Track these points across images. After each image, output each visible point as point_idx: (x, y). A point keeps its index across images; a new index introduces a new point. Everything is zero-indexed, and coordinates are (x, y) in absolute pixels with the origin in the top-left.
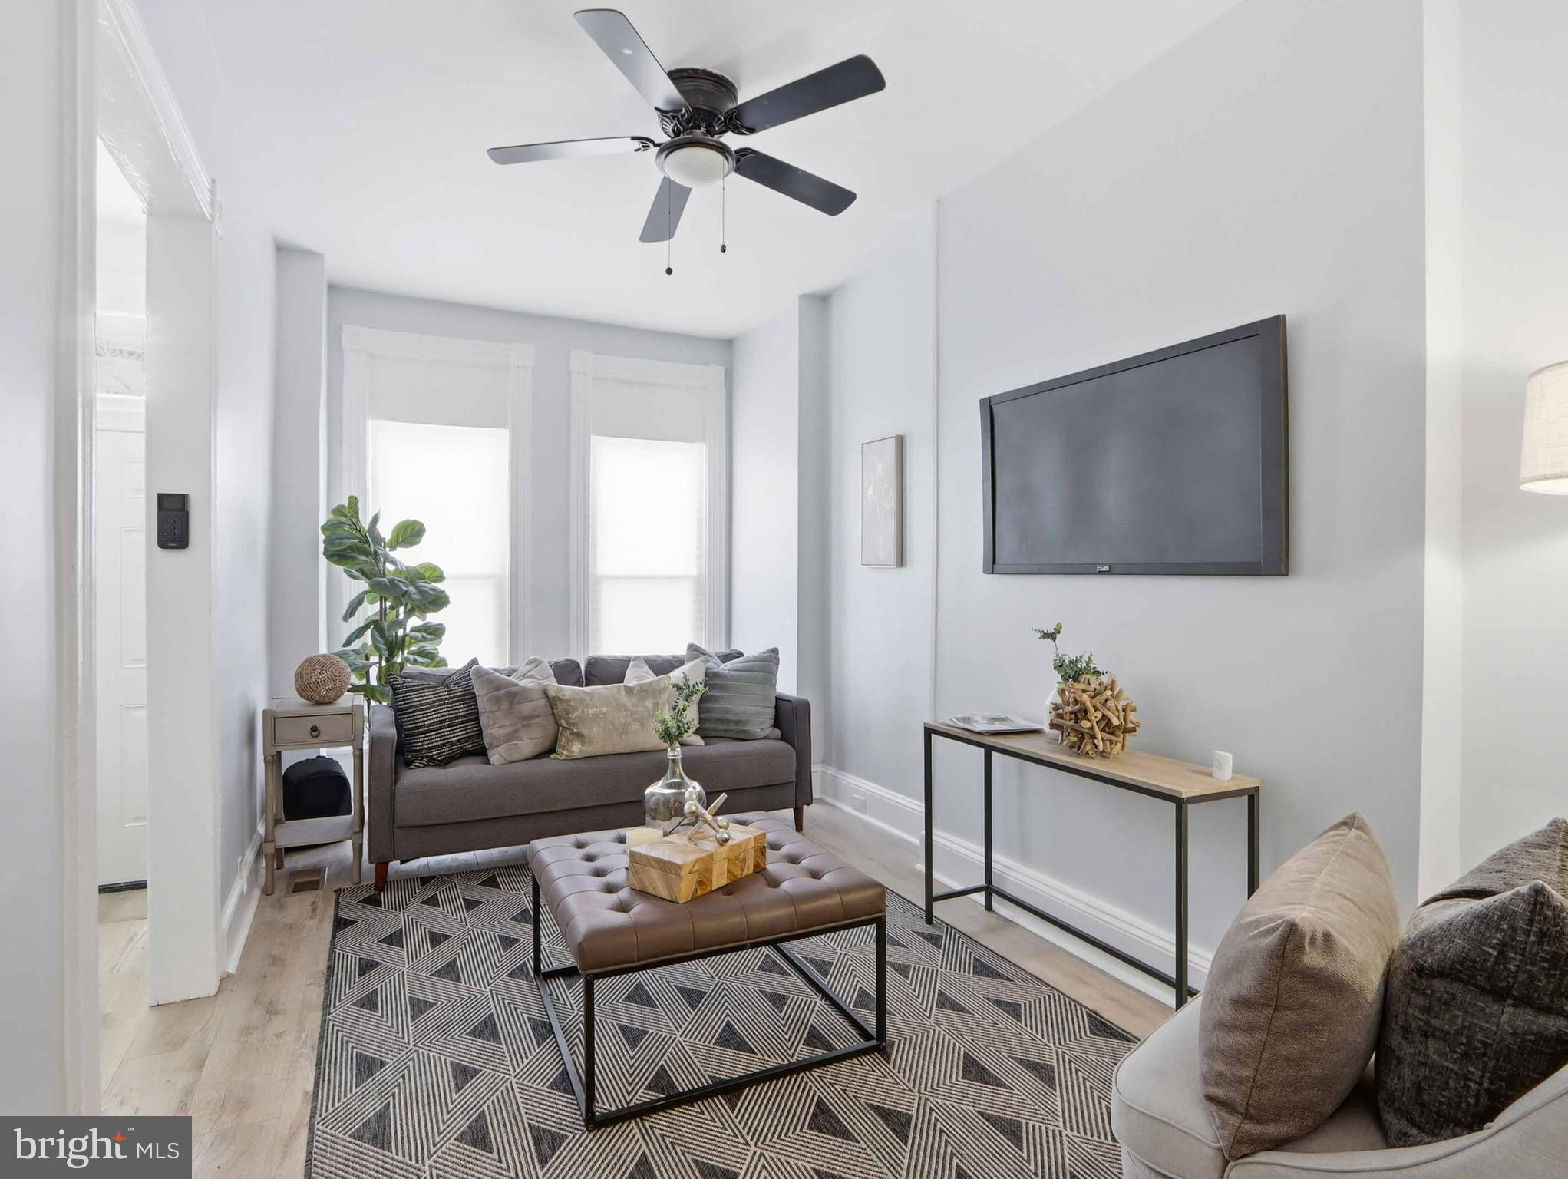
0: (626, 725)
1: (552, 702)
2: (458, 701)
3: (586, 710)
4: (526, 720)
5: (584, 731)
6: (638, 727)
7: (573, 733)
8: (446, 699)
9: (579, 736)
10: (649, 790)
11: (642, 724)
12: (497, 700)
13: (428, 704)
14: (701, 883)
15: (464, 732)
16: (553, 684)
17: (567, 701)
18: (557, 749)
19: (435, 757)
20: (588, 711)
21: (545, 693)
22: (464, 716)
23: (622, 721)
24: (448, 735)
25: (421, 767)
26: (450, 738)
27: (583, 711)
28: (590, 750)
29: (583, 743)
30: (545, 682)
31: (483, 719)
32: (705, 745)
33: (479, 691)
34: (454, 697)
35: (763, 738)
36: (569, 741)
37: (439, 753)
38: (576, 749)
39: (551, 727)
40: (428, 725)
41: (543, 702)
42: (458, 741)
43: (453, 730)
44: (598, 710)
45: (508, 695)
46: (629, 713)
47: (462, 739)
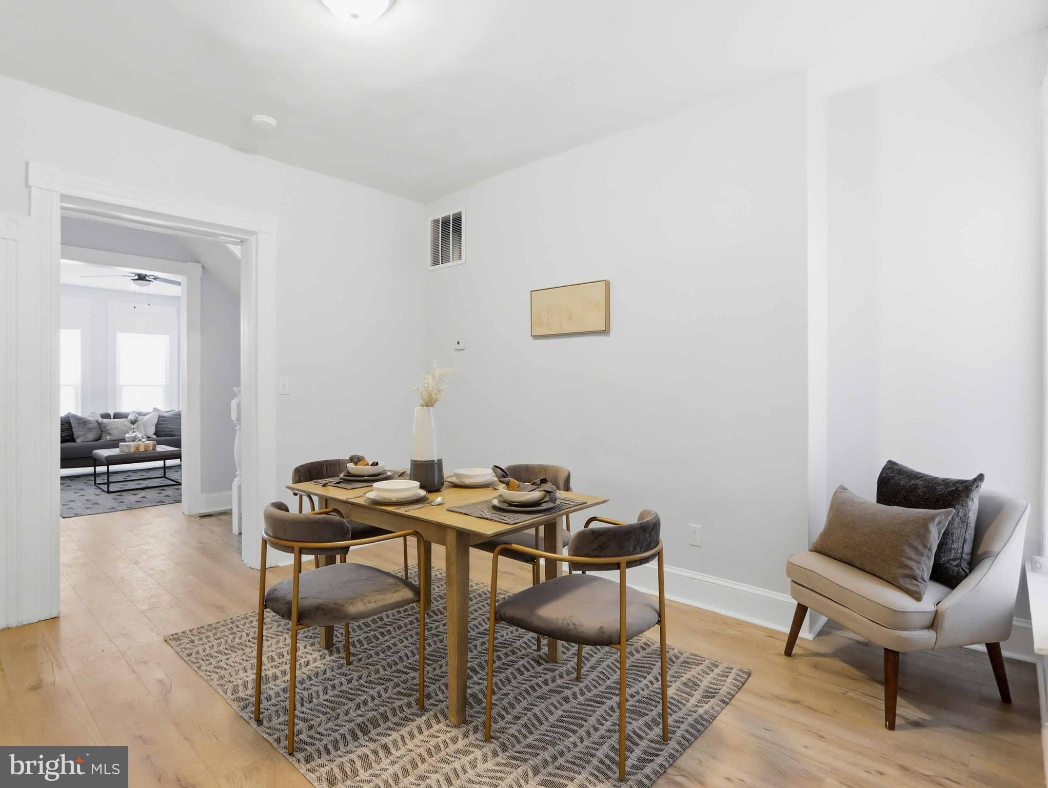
1: (99, 424)
3: (112, 426)
4: (90, 429)
5: (111, 432)
7: (108, 433)
9: (109, 434)
10: (126, 436)
12: (79, 424)
14: (137, 449)
16: (100, 420)
17: (105, 424)
18: (102, 438)
21: (97, 422)
28: (113, 438)
29: (111, 436)
30: (97, 418)
31: (74, 430)
33: (72, 421)
36: (106, 436)
38: (108, 438)
39: (99, 432)
41: (96, 424)
42: (65, 436)
44: (117, 426)
45: (83, 422)
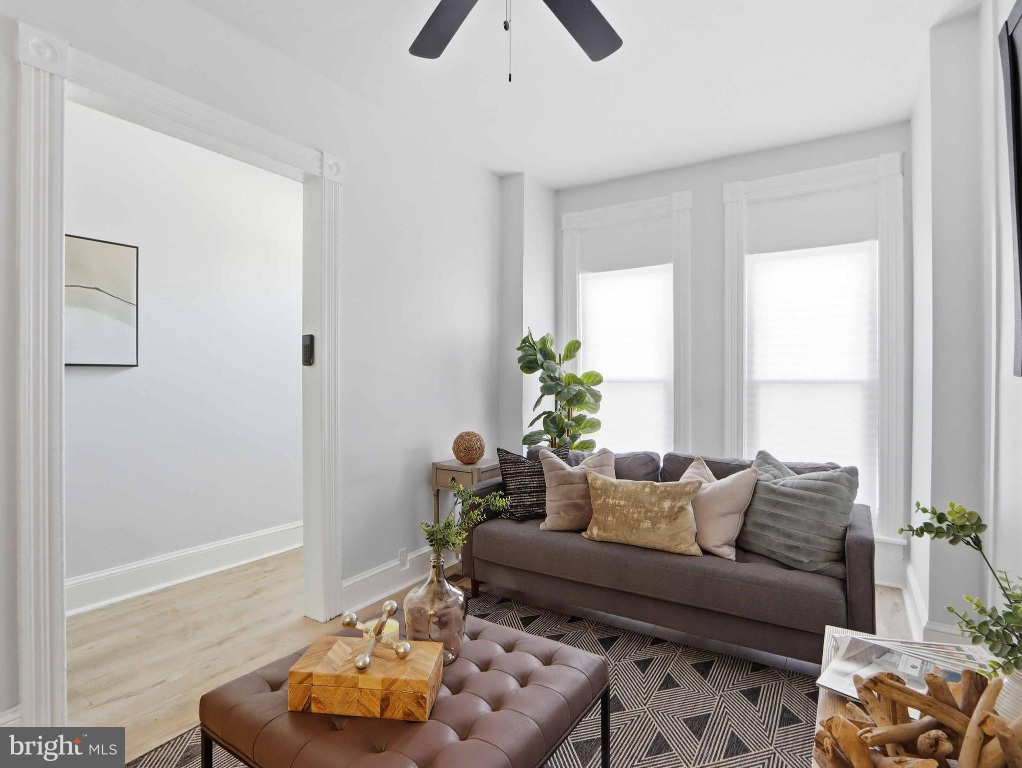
0: (638, 521)
2: (534, 475)
3: (607, 500)
6: (649, 525)
8: (526, 472)
11: (654, 524)
13: (513, 474)
15: (535, 499)
17: (597, 489)
18: (588, 529)
19: (514, 513)
20: (608, 502)
22: (537, 487)
23: (636, 516)
24: (523, 499)
25: (505, 519)
26: (524, 502)
27: (604, 501)
28: (606, 536)
31: (547, 493)
32: (736, 561)
34: (531, 472)
35: (813, 572)
37: (516, 511)
40: (512, 489)
42: (530, 505)
43: (527, 496)
44: (617, 501)
46: (643, 510)
47: (533, 504)
